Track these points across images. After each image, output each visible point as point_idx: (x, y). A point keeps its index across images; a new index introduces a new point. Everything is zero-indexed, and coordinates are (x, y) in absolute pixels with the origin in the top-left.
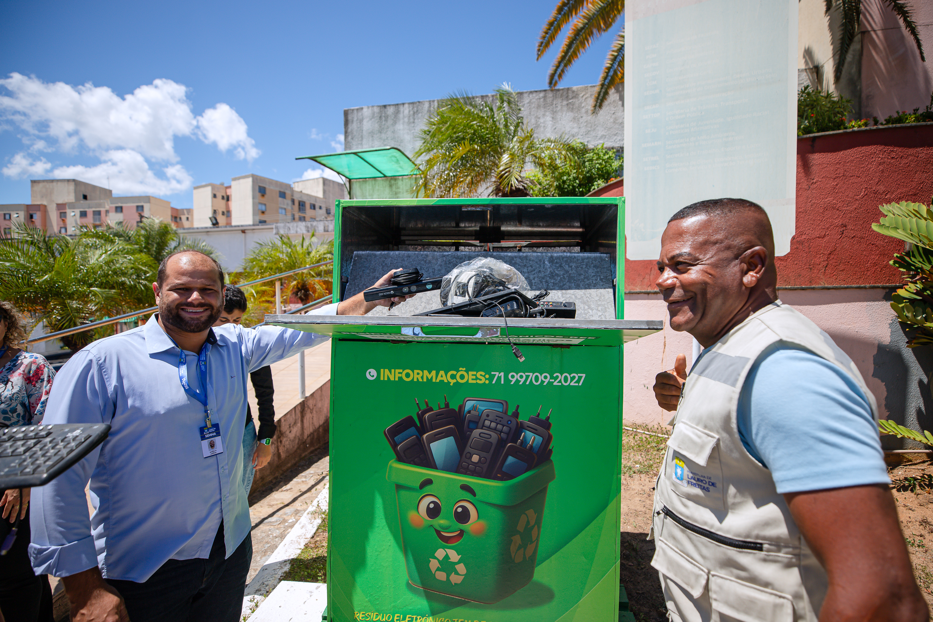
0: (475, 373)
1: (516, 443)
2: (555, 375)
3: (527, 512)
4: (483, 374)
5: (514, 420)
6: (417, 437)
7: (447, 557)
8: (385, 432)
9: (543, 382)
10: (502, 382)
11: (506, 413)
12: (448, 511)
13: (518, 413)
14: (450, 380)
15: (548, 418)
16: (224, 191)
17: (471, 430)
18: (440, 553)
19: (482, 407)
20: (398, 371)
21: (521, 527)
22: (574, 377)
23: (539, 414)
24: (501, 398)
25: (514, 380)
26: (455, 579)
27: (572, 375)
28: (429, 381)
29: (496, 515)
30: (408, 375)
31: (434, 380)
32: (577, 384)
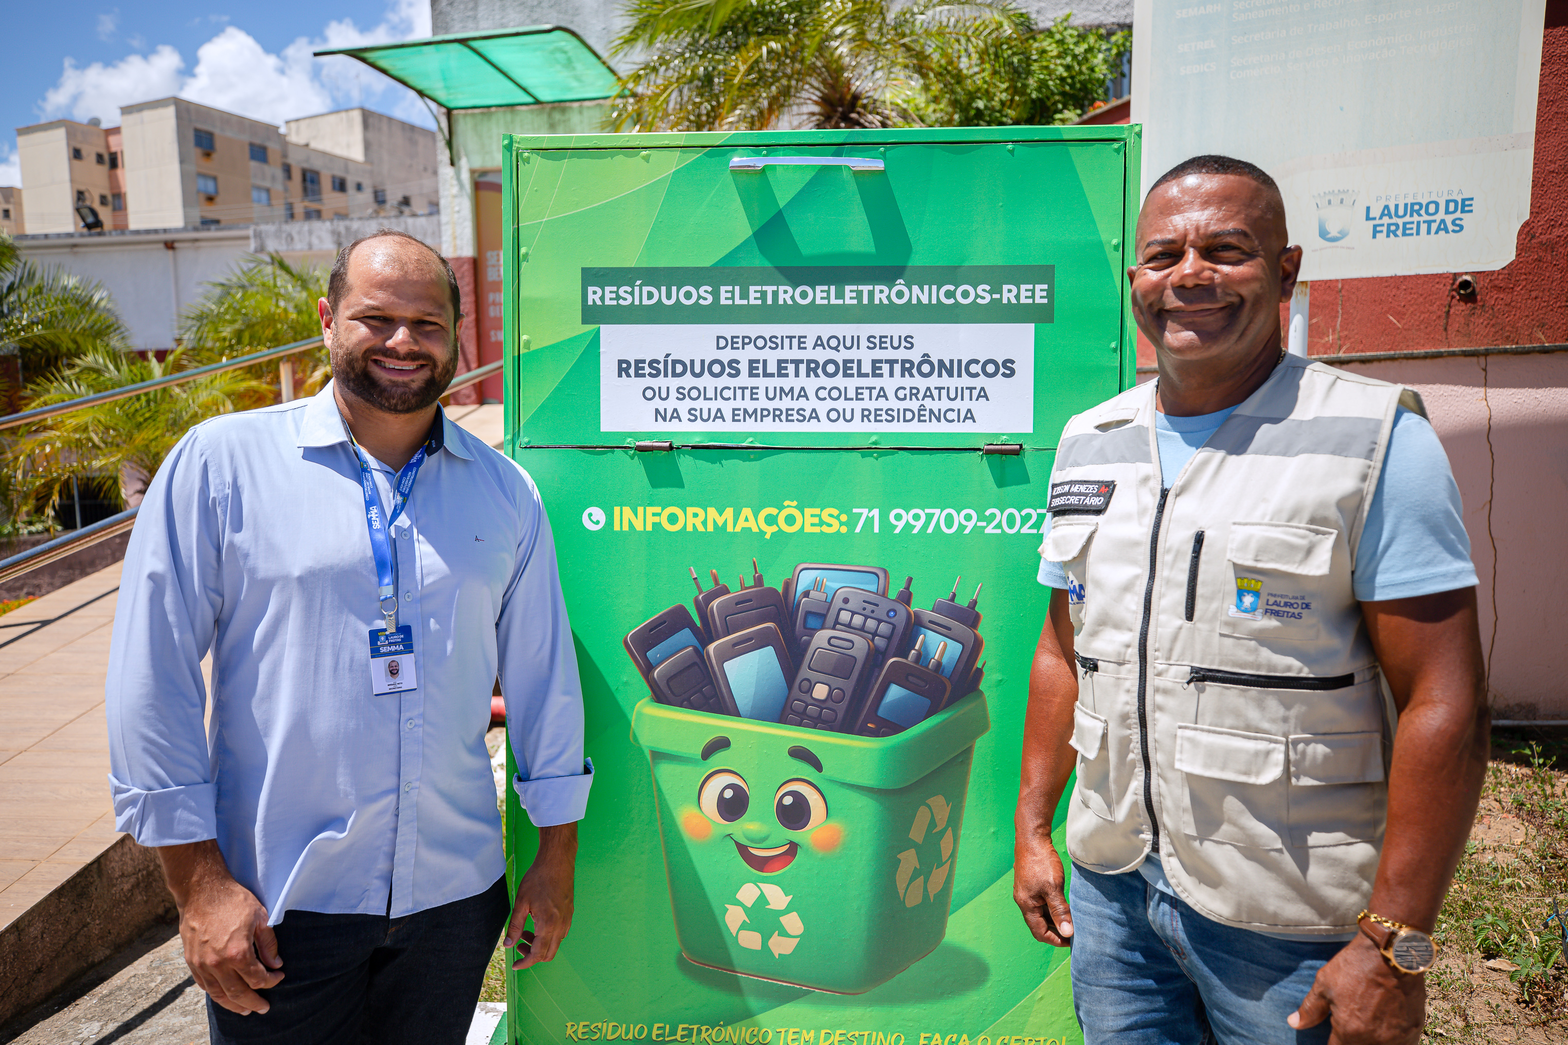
0: (817, 511)
1: (906, 657)
2: (987, 513)
3: (929, 801)
4: (835, 512)
5: (901, 609)
6: (696, 650)
7: (762, 899)
8: (625, 642)
9: (962, 527)
10: (876, 530)
11: (884, 594)
12: (763, 803)
13: (910, 594)
14: (764, 527)
15: (974, 603)
17: (811, 632)
18: (748, 894)
19: (834, 582)
20: (650, 510)
21: (917, 834)
22: (1029, 516)
23: (954, 595)
24: (873, 562)
25: (900, 525)
26: (781, 947)
27: (1024, 513)
28: (720, 530)
29: (865, 809)
30: (673, 519)
31: (730, 529)
32: (1034, 531)
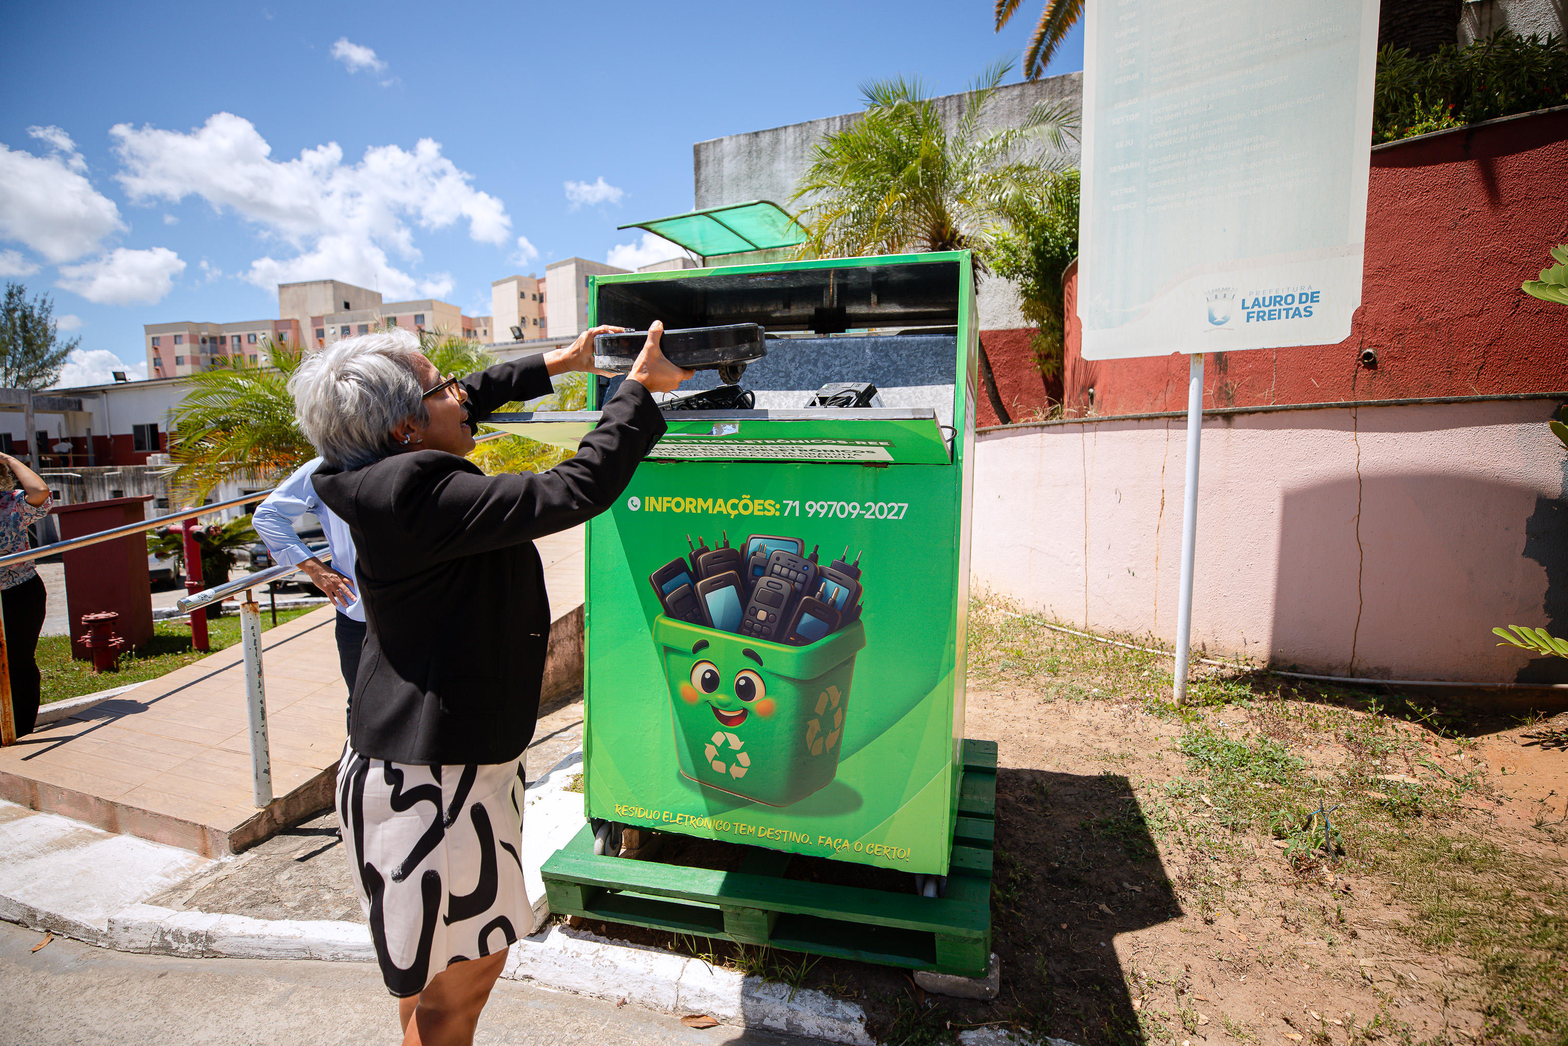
0: (762, 502)
1: (814, 596)
2: (866, 505)
3: (828, 689)
4: (773, 503)
5: (811, 565)
6: (690, 585)
7: (726, 743)
8: (650, 578)
9: (850, 514)
10: (797, 514)
11: (801, 555)
12: (728, 683)
13: (817, 556)
14: (731, 511)
15: (857, 563)
16: (536, 288)
17: (757, 578)
18: (718, 738)
19: (771, 547)
20: (666, 499)
21: (820, 709)
22: (893, 508)
23: (844, 558)
24: (795, 535)
25: (812, 511)
26: (737, 772)
27: (889, 505)
28: (705, 512)
29: (787, 691)
30: (678, 505)
31: (710, 512)
32: (896, 518)
